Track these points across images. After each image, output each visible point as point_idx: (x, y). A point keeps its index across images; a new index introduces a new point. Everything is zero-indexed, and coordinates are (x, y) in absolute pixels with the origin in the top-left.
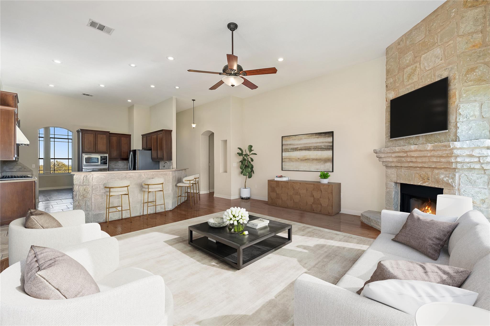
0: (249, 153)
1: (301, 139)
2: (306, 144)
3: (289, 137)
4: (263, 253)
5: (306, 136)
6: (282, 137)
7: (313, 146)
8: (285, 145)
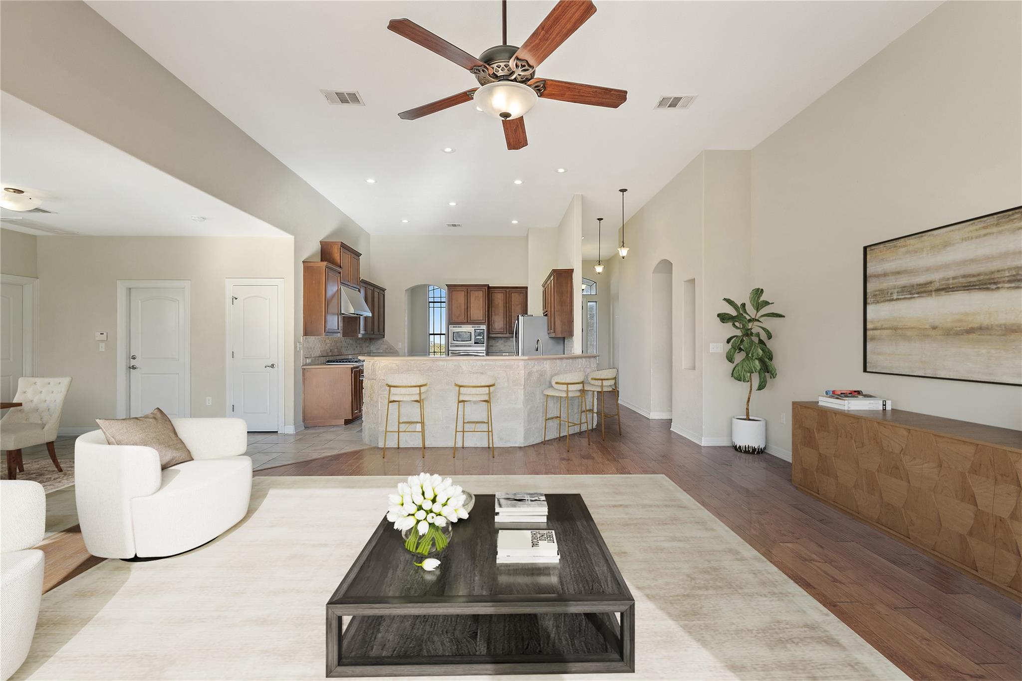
0: (756, 311)
1: (946, 245)
2: (972, 261)
3: (891, 244)
4: (458, 659)
5: (969, 228)
6: (865, 248)
7: (1010, 269)
8: (877, 276)
